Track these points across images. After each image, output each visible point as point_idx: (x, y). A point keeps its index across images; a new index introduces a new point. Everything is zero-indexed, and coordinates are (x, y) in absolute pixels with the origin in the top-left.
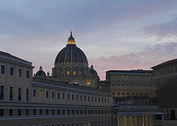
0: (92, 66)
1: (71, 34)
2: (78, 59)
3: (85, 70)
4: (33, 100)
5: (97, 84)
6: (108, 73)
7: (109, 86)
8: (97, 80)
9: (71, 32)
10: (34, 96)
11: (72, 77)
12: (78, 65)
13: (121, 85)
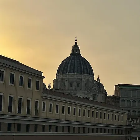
0: (98, 79)
1: (76, 42)
2: (83, 70)
3: (90, 83)
4: (43, 114)
5: (104, 99)
6: (117, 87)
7: (118, 102)
8: (104, 95)
9: (76, 40)
10: (44, 110)
11: (76, 90)
12: (83, 77)
13: (131, 101)
